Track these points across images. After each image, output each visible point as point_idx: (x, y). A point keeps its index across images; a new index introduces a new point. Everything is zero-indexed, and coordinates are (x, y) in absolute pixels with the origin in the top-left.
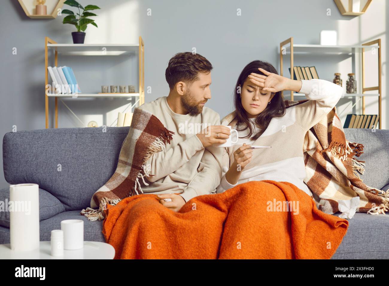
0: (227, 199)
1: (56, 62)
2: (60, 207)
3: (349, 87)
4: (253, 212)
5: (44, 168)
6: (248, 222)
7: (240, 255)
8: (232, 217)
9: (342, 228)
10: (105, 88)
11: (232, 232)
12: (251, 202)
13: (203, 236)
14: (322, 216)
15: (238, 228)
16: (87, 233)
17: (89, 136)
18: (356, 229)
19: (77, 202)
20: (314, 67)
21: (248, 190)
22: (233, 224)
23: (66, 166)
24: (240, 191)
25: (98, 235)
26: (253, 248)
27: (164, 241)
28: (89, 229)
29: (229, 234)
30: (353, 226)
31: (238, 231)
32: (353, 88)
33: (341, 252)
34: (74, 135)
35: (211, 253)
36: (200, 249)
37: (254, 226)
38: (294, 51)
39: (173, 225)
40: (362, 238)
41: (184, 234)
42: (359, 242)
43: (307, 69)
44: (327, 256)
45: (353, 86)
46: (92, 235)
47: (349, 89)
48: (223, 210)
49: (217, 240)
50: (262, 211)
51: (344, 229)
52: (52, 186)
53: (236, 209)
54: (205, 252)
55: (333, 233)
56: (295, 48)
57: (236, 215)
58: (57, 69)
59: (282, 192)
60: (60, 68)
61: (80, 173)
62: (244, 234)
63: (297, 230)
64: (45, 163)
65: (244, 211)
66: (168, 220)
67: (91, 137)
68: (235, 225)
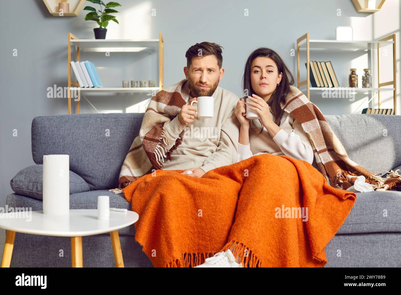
0: (242, 169)
1: (79, 57)
2: (85, 186)
3: (365, 81)
4: (266, 181)
5: (70, 149)
6: (261, 189)
7: (253, 219)
8: (247, 185)
9: (350, 201)
10: (126, 83)
11: (246, 199)
12: (264, 171)
13: (221, 201)
14: (331, 190)
15: (252, 195)
16: (113, 204)
17: (113, 120)
18: (364, 202)
19: (102, 181)
20: (330, 62)
21: (261, 161)
22: (248, 192)
23: (91, 147)
24: (254, 162)
25: (122, 205)
26: (265, 214)
27: (184, 203)
28: (114, 200)
29: (243, 201)
30: (361, 199)
31: (252, 197)
32: (369, 83)
33: (350, 223)
34: (99, 119)
35: (226, 217)
36: (217, 213)
37: (267, 193)
38: (310, 47)
39: (192, 188)
40: (369, 210)
41: (202, 197)
42: (366, 214)
43: (323, 64)
44: (336, 226)
45: (369, 81)
46: (116, 205)
47: (365, 84)
48: (238, 180)
49: (233, 207)
50: (274, 180)
51: (352, 201)
52: (78, 166)
53: (250, 179)
54: (221, 216)
55: (342, 205)
56: (311, 43)
57: (250, 184)
58: (79, 64)
59: (294, 166)
60: (83, 63)
61: (104, 154)
62: (257, 200)
63: (308, 201)
64: (72, 145)
65: (258, 180)
66: (187, 184)
67: (115, 121)
68: (249, 192)
